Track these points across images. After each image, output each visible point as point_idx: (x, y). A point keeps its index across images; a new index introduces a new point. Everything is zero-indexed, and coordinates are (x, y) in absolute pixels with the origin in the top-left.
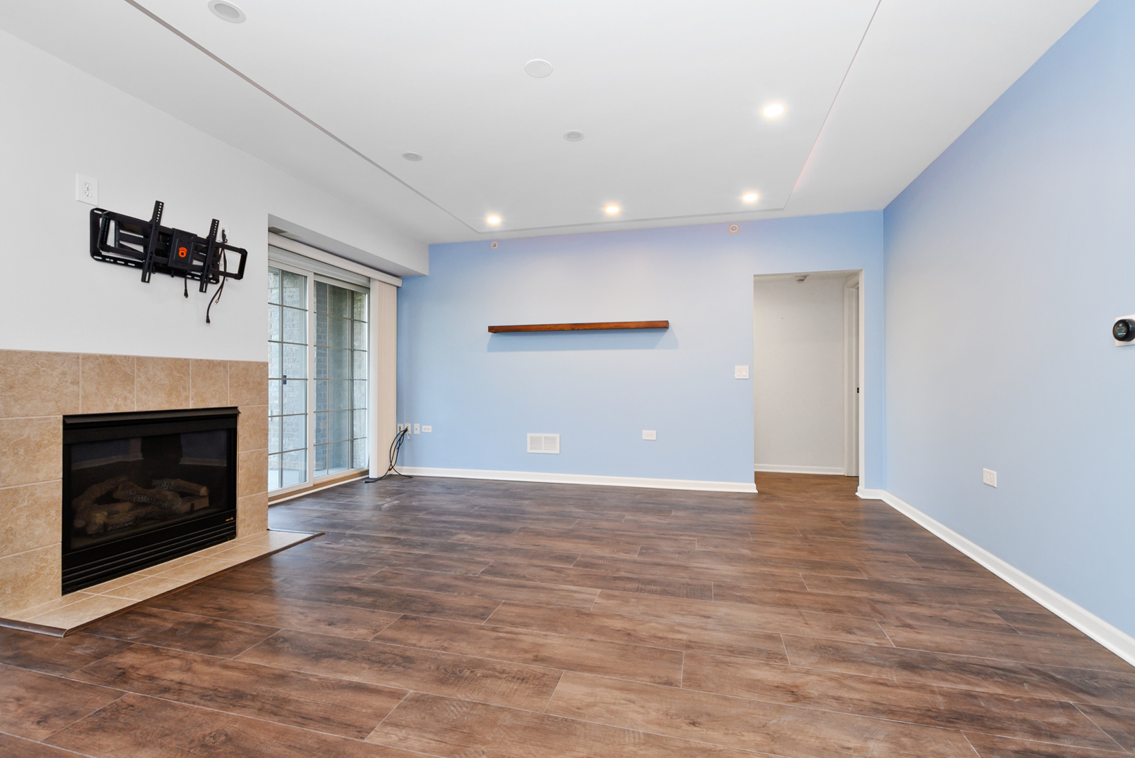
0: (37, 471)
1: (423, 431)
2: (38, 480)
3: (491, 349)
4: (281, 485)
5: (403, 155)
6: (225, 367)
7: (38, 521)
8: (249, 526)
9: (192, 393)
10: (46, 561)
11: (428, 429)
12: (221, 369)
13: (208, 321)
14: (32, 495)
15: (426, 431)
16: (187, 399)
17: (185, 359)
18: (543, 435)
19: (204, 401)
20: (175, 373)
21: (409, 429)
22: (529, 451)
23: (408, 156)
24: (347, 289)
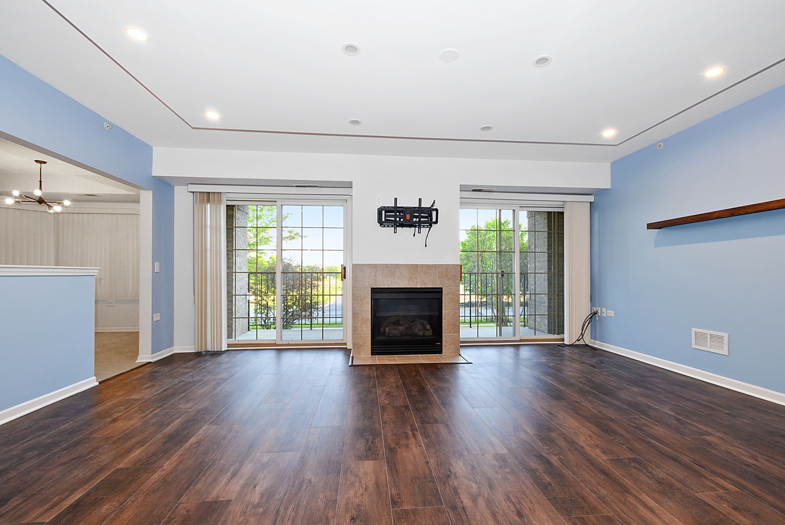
0: (363, 307)
1: (608, 315)
2: (363, 311)
3: (657, 244)
4: (500, 335)
5: (480, 129)
6: (435, 268)
7: (363, 326)
8: (449, 349)
9: (419, 280)
10: (366, 341)
11: (611, 313)
12: (434, 268)
13: (426, 246)
14: (362, 316)
15: (610, 315)
16: (417, 283)
17: (416, 265)
18: (709, 332)
19: (425, 284)
20: (412, 271)
21: (599, 311)
22: (694, 346)
23: (484, 128)
24: (551, 212)
